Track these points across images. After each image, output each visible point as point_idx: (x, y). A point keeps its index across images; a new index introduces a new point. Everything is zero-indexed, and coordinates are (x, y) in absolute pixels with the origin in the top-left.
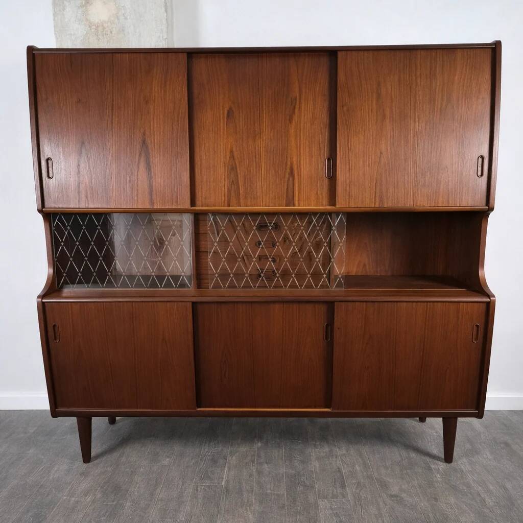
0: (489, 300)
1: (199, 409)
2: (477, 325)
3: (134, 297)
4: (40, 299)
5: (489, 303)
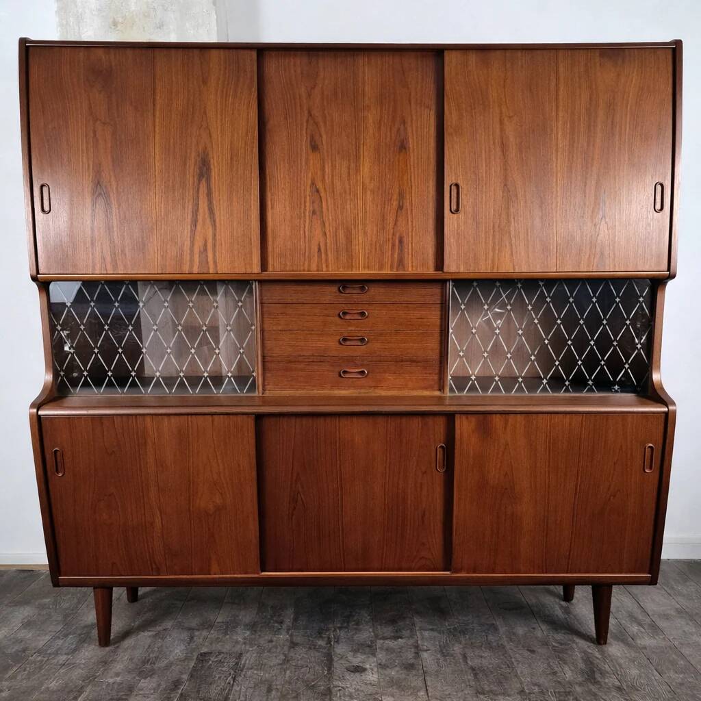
0: (666, 409)
1: (263, 573)
2: (650, 447)
3: (172, 406)
4: (35, 410)
5: (667, 414)
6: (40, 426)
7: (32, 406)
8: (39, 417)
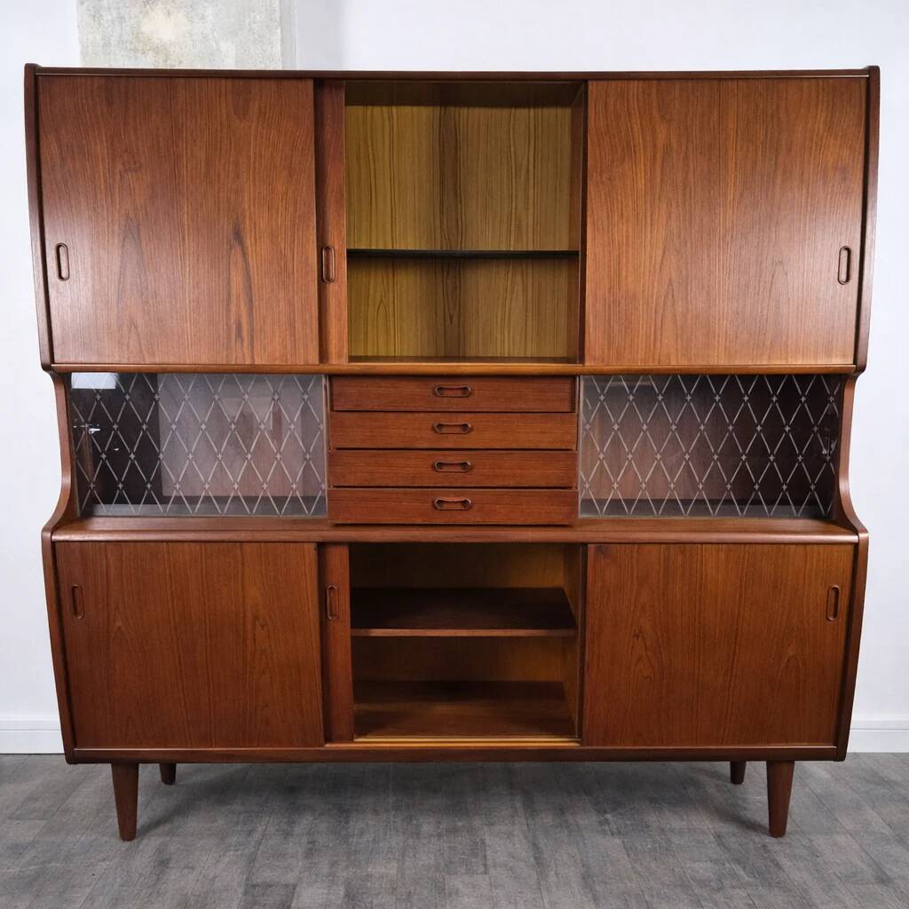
0: (855, 539)
1: (327, 745)
2: (835, 588)
4: (49, 535)
5: (856, 545)
6: (54, 555)
7: (44, 530)
8: (53, 543)
